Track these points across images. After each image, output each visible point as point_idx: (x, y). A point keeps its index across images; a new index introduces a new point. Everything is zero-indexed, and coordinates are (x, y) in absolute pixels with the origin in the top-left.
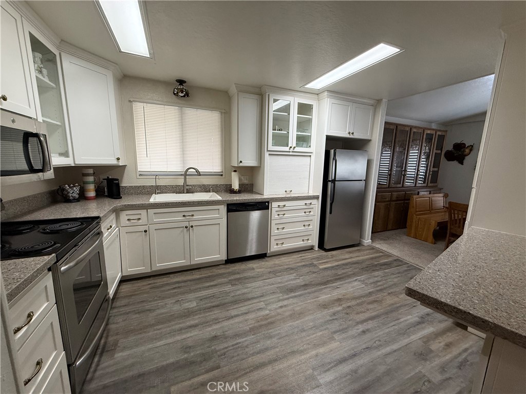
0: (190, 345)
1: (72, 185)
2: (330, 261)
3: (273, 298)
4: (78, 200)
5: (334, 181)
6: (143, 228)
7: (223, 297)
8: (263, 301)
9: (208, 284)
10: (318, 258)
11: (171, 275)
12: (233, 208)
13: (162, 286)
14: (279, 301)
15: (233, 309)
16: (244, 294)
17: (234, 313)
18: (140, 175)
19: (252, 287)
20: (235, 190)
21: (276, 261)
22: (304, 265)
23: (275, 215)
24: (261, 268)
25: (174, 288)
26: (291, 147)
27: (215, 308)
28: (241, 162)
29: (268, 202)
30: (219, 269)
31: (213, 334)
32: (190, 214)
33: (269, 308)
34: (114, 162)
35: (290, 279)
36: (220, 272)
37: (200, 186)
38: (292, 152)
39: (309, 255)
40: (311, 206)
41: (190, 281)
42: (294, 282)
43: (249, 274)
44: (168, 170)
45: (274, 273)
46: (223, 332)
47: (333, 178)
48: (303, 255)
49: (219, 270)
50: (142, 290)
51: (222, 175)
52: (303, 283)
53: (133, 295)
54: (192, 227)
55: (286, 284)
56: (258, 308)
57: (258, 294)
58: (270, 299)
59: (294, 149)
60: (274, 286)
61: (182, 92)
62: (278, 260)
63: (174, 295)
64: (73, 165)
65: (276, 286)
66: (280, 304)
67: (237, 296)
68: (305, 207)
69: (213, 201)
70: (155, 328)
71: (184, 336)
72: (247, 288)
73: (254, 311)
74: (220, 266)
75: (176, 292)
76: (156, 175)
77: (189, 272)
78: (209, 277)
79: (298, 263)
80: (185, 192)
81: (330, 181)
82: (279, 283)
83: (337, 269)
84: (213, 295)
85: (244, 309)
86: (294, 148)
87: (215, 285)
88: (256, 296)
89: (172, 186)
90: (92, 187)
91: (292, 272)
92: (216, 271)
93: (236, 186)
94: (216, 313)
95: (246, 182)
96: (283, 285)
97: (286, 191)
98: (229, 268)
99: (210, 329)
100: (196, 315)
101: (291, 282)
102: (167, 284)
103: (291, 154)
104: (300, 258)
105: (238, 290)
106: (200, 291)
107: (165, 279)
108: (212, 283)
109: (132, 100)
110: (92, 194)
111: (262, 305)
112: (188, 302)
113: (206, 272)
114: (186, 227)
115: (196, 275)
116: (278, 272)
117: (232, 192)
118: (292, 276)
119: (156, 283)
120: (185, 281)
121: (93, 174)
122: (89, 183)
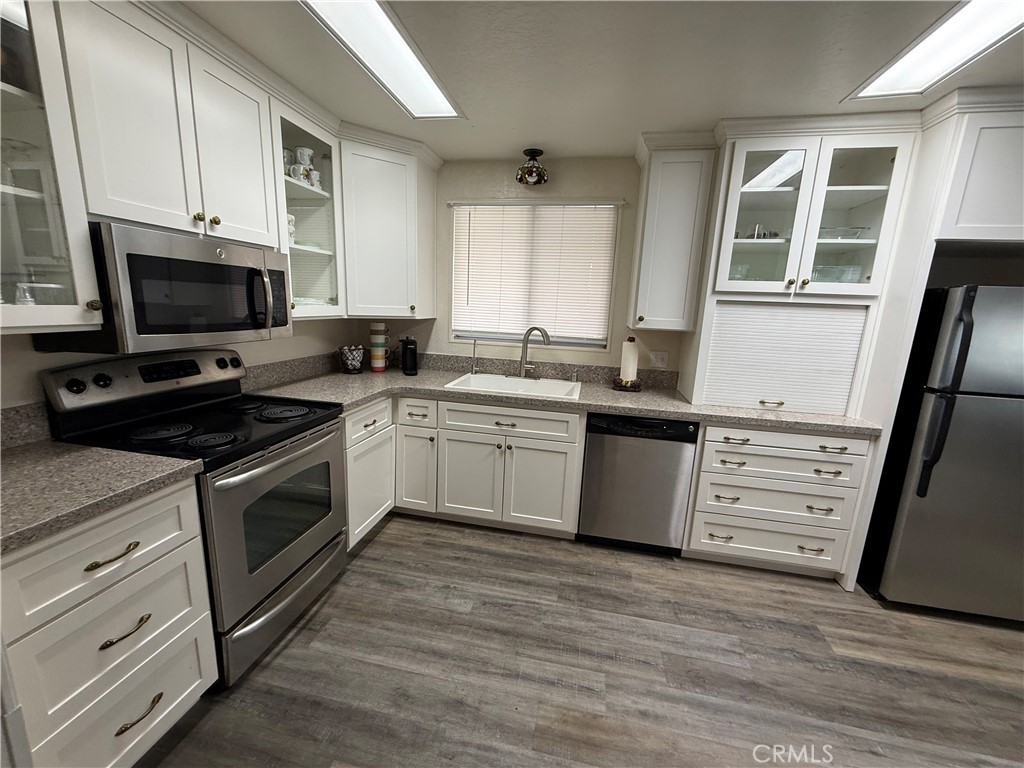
0: (412, 692)
1: (353, 348)
2: (885, 646)
3: (635, 678)
4: (359, 371)
5: (950, 393)
6: (429, 433)
7: (526, 616)
8: (607, 673)
9: (514, 574)
10: (841, 618)
11: (467, 531)
12: (601, 425)
13: (442, 546)
14: (649, 693)
15: (531, 657)
16: (572, 631)
17: (525, 665)
18: (457, 337)
19: (602, 621)
20: (624, 383)
21: (701, 578)
22: (779, 622)
23: (712, 461)
24: (649, 582)
25: (457, 558)
26: (791, 283)
27: (496, 636)
28: (641, 319)
29: (696, 425)
30: (555, 549)
31: (461, 693)
32: (509, 421)
33: (611, 698)
34: (406, 314)
35: (710, 646)
36: (554, 557)
37: (554, 366)
38: (796, 295)
39: (813, 597)
40: (844, 458)
41: (491, 554)
42: (721, 659)
43: (612, 586)
44: (501, 331)
45: (678, 609)
46: (480, 702)
47: (949, 383)
48: (796, 589)
49: (553, 552)
50: (411, 542)
51: (605, 347)
52: (749, 676)
53: (397, 546)
54: (510, 448)
55: (695, 654)
56: (586, 684)
57: (605, 647)
58: (625, 676)
59: (802, 287)
60: (657, 644)
61: (530, 175)
62: (709, 576)
63: (448, 573)
64: (346, 317)
65: (663, 647)
66: (646, 704)
67: (555, 628)
68: (821, 456)
69: (557, 403)
70: (386, 623)
71: (414, 667)
72: (590, 620)
73: (571, 687)
74: (562, 542)
75: (454, 568)
76: (476, 338)
77: (498, 535)
78: (527, 559)
79: (763, 606)
80: (523, 374)
81: (933, 391)
82: (675, 642)
83: (904, 685)
84: (510, 602)
85: (551, 670)
86: (805, 283)
87: (528, 583)
88: (596, 649)
89: (502, 362)
90: (380, 352)
91: (730, 626)
92: (547, 551)
93: (629, 374)
94: (492, 649)
95: (660, 366)
96: (682, 652)
97: (762, 402)
98: (577, 554)
99: (463, 678)
100: (458, 632)
101: (712, 657)
102: (452, 546)
103: (791, 300)
104: (776, 595)
105: (567, 615)
106: (494, 584)
107: (455, 533)
108: (524, 576)
109: (452, 203)
110: (379, 363)
111: (598, 681)
112: (461, 597)
113: (526, 546)
114: (499, 447)
115: (507, 546)
116: (689, 612)
117: (618, 386)
118: (723, 641)
119: (439, 536)
120: (480, 552)
121: (386, 332)
122: (377, 345)
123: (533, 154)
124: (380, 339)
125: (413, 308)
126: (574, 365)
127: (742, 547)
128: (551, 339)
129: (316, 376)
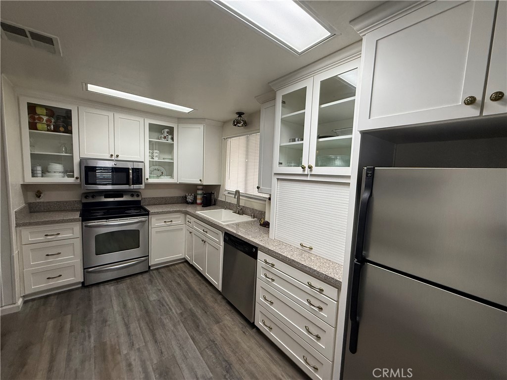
0: (105, 311)
1: (190, 194)
3: (150, 354)
4: (192, 204)
7: (161, 312)
8: (146, 345)
9: (183, 297)
13: (181, 277)
14: (143, 361)
15: (139, 323)
16: (163, 325)
17: (134, 324)
18: (228, 193)
19: (177, 330)
23: (261, 273)
24: (222, 330)
25: (178, 283)
26: (303, 168)
27: (144, 311)
28: (259, 187)
29: (256, 249)
30: (212, 297)
32: (206, 230)
33: (132, 352)
35: (194, 368)
38: (309, 175)
40: (321, 297)
45: (212, 346)
50: (176, 272)
53: (171, 271)
54: (205, 242)
55: (182, 365)
58: (148, 351)
60: (178, 351)
63: (168, 286)
64: (178, 183)
65: (178, 353)
67: (161, 320)
68: (309, 290)
70: (131, 291)
71: (115, 305)
72: (175, 326)
73: (131, 340)
75: (172, 285)
78: (196, 294)
80: (238, 212)
84: (165, 304)
85: (136, 331)
86: (310, 168)
87: (181, 302)
88: (158, 336)
90: (200, 197)
91: (219, 370)
94: (136, 314)
97: (301, 245)
98: (216, 303)
99: (117, 316)
100: (139, 304)
102: (184, 279)
103: (309, 178)
105: (171, 320)
109: (225, 137)
110: (199, 201)
112: (157, 295)
114: (202, 241)
116: (213, 351)
121: (202, 190)
122: (199, 194)
123: (240, 114)
124: (199, 192)
125: (201, 180)
126: (257, 210)
127: (273, 336)
128: (240, 194)
129: (181, 203)
